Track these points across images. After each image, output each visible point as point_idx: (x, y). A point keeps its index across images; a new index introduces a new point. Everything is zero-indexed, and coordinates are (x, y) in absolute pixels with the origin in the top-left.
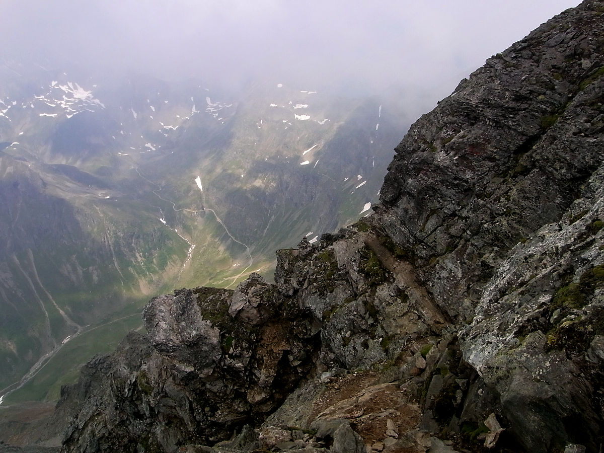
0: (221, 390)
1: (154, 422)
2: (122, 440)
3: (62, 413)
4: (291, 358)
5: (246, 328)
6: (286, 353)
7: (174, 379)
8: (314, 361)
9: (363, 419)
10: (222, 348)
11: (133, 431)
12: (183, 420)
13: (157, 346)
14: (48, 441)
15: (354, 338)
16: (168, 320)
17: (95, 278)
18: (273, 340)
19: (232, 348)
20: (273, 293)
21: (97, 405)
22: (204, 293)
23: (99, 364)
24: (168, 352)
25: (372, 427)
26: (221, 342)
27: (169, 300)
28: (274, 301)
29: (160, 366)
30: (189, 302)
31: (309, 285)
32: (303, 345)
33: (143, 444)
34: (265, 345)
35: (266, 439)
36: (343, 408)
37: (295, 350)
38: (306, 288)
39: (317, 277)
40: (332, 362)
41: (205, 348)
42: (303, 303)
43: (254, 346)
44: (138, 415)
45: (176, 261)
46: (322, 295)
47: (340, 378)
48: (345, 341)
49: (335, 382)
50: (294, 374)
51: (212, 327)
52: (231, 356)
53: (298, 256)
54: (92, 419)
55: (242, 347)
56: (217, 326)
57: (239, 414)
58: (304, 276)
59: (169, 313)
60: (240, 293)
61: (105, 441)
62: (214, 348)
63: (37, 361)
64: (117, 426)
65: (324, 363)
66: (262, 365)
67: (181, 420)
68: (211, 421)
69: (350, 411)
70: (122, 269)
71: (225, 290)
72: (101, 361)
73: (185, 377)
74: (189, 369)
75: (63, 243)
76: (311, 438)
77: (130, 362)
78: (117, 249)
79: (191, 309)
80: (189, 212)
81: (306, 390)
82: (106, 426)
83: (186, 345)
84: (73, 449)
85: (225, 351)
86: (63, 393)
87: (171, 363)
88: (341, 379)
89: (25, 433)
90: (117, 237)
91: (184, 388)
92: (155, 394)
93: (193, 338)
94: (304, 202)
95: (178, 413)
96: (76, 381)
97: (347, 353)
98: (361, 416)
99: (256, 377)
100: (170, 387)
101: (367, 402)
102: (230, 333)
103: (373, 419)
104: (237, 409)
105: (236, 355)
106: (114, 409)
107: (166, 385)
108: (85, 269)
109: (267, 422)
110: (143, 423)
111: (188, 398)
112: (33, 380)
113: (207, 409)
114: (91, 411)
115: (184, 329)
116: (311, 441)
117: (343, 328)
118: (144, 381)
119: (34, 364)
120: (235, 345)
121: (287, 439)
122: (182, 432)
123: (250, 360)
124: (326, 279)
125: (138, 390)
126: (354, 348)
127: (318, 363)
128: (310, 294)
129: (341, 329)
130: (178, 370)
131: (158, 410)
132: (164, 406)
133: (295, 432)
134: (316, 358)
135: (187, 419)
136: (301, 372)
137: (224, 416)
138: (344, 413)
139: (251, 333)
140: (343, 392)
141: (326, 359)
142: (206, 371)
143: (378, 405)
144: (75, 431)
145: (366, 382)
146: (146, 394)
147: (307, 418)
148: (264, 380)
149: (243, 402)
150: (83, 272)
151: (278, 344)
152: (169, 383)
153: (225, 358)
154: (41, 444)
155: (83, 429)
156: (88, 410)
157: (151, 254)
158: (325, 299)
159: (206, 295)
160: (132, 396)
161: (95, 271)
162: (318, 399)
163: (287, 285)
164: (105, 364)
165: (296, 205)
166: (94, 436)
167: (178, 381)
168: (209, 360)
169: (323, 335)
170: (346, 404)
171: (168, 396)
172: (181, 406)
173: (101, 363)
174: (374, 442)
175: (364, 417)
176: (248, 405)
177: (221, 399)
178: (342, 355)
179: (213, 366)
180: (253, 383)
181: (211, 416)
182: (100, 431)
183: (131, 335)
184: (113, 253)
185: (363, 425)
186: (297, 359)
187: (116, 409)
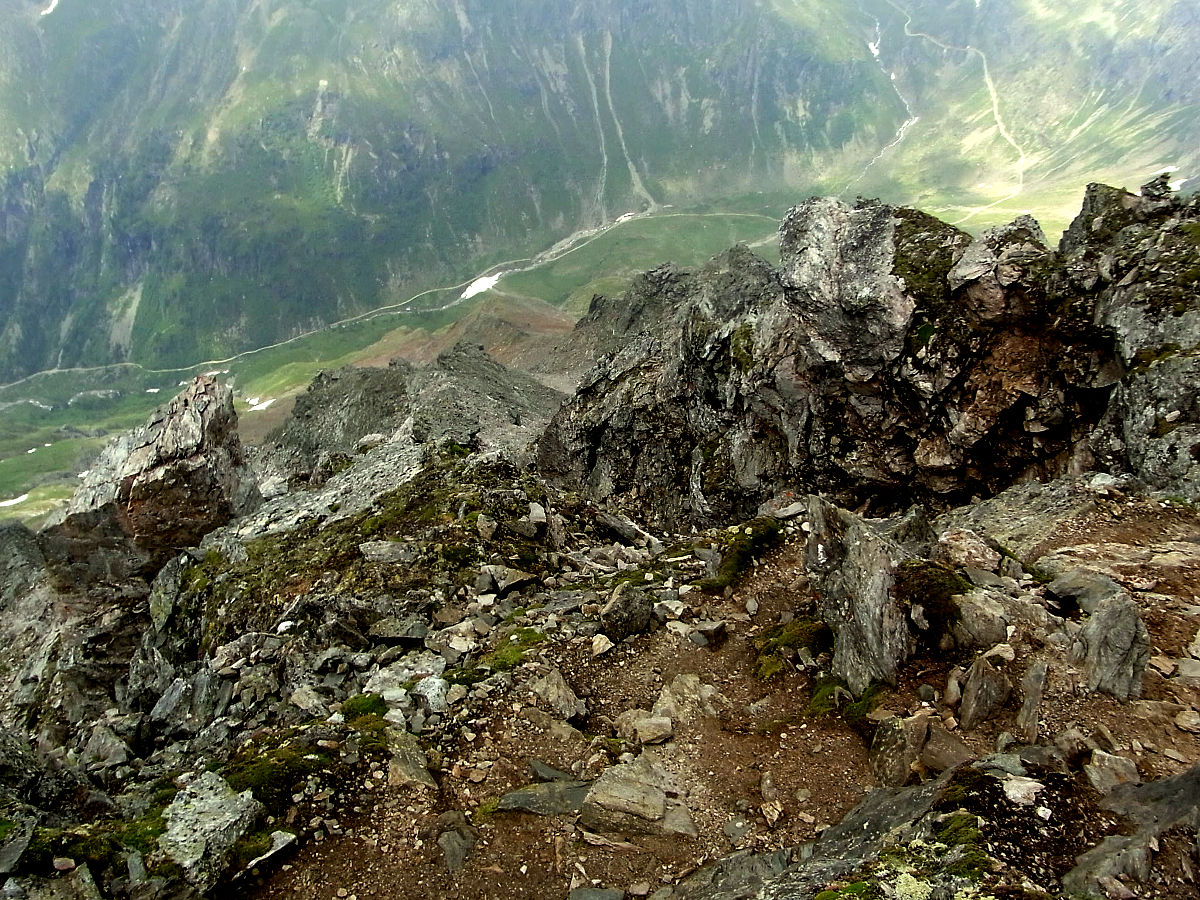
0: (873, 417)
1: (735, 422)
2: (672, 428)
3: (583, 340)
4: (1031, 414)
5: (967, 321)
6: (1026, 400)
7: (797, 361)
8: (1073, 440)
9: (1150, 598)
10: (907, 340)
11: (695, 422)
12: (787, 441)
13: (790, 289)
14: (549, 377)
15: (1182, 428)
16: (826, 250)
17: (708, 123)
18: (1010, 365)
19: (927, 349)
20: (1052, 270)
21: (649, 351)
22: (913, 222)
23: (667, 280)
24: (805, 308)
25: (1163, 622)
26: (909, 329)
27: (841, 211)
28: (1047, 288)
29: (780, 327)
30: (877, 228)
31: (1135, 281)
32: (1065, 398)
33: (704, 450)
34: (991, 368)
35: (951, 548)
36: (1113, 558)
37: (1046, 402)
38: (1125, 287)
39: (1162, 271)
40: (1110, 457)
41: (874, 328)
42: (1105, 315)
43: (968, 361)
44: (713, 400)
45: (870, 138)
46: (1154, 312)
47: (1131, 498)
48: (1158, 429)
49: (1117, 502)
50: (1022, 446)
51: (904, 294)
52: (917, 364)
53: (1131, 211)
54: (635, 371)
55: (944, 354)
56: (914, 296)
57: (888, 475)
58: (1133, 260)
59: (832, 238)
60: (985, 246)
61: (644, 417)
62: (892, 336)
63: (567, 236)
64: (672, 401)
65: (1092, 452)
66: (969, 404)
67: (784, 438)
68: (834, 463)
69: (1127, 572)
70: (761, 123)
71: (957, 231)
72: (672, 277)
73: (820, 367)
74: (832, 356)
75: (671, 38)
76: (1035, 586)
77: (719, 298)
78: (765, 80)
79: (876, 244)
80: (934, 44)
81: (1052, 490)
82: (654, 393)
83: (844, 309)
84: (591, 408)
85: (910, 349)
86: (594, 306)
87: (804, 331)
88: (1132, 501)
89: (518, 347)
90: (774, 55)
91: (809, 386)
92: (754, 374)
93: (861, 300)
94: (1190, 94)
95: (781, 425)
96: (619, 296)
97: (1151, 453)
98: (1147, 590)
99: (948, 421)
100: (785, 371)
101: (1171, 569)
102: (932, 319)
103: (1172, 609)
104: (888, 464)
105: (928, 363)
106: (676, 370)
107: (778, 367)
108: (694, 101)
109: (952, 516)
110: (717, 415)
111: (809, 406)
112: (552, 265)
113: (835, 440)
114: (637, 358)
115: (849, 277)
116: (1033, 591)
117: (1166, 399)
118: (743, 343)
119: (562, 239)
120: (934, 345)
121: (989, 566)
122: (776, 460)
123: (951, 385)
124: (1179, 281)
125: (727, 357)
126: (1172, 449)
127: (1079, 446)
128: (1127, 301)
129: (1161, 400)
130: (811, 349)
131: (750, 405)
132: (762, 401)
133: (1009, 561)
134: (1080, 435)
135: (794, 441)
136: (1037, 450)
137: (861, 466)
138: (1115, 569)
139: (973, 335)
140: (1125, 527)
141: (1102, 445)
142: (860, 371)
143: (1192, 586)
144: (602, 380)
145: (1181, 530)
146: (739, 368)
147: (1035, 544)
148: (959, 434)
149: (904, 456)
150: (690, 104)
151: (1018, 376)
152: (785, 365)
153: (906, 362)
154: (537, 377)
155: (616, 382)
156: (632, 355)
157: (826, 110)
158: (1156, 324)
159: (918, 227)
160: (713, 362)
161: (711, 110)
162: (1070, 518)
163: (1088, 264)
164: (677, 285)
165: (1168, 94)
166: (630, 402)
167: (802, 369)
168: (873, 355)
169: (1116, 397)
170: (1125, 554)
171: (775, 388)
172: (791, 415)
173: (671, 281)
174: (1157, 654)
175: (1153, 595)
176: (912, 465)
177: (866, 435)
178: (1138, 451)
179: (876, 368)
180: (938, 430)
181: (837, 456)
182: (642, 397)
183: (738, 251)
184: (756, 85)
185: (1148, 609)
186: (1041, 420)
187: (680, 372)
